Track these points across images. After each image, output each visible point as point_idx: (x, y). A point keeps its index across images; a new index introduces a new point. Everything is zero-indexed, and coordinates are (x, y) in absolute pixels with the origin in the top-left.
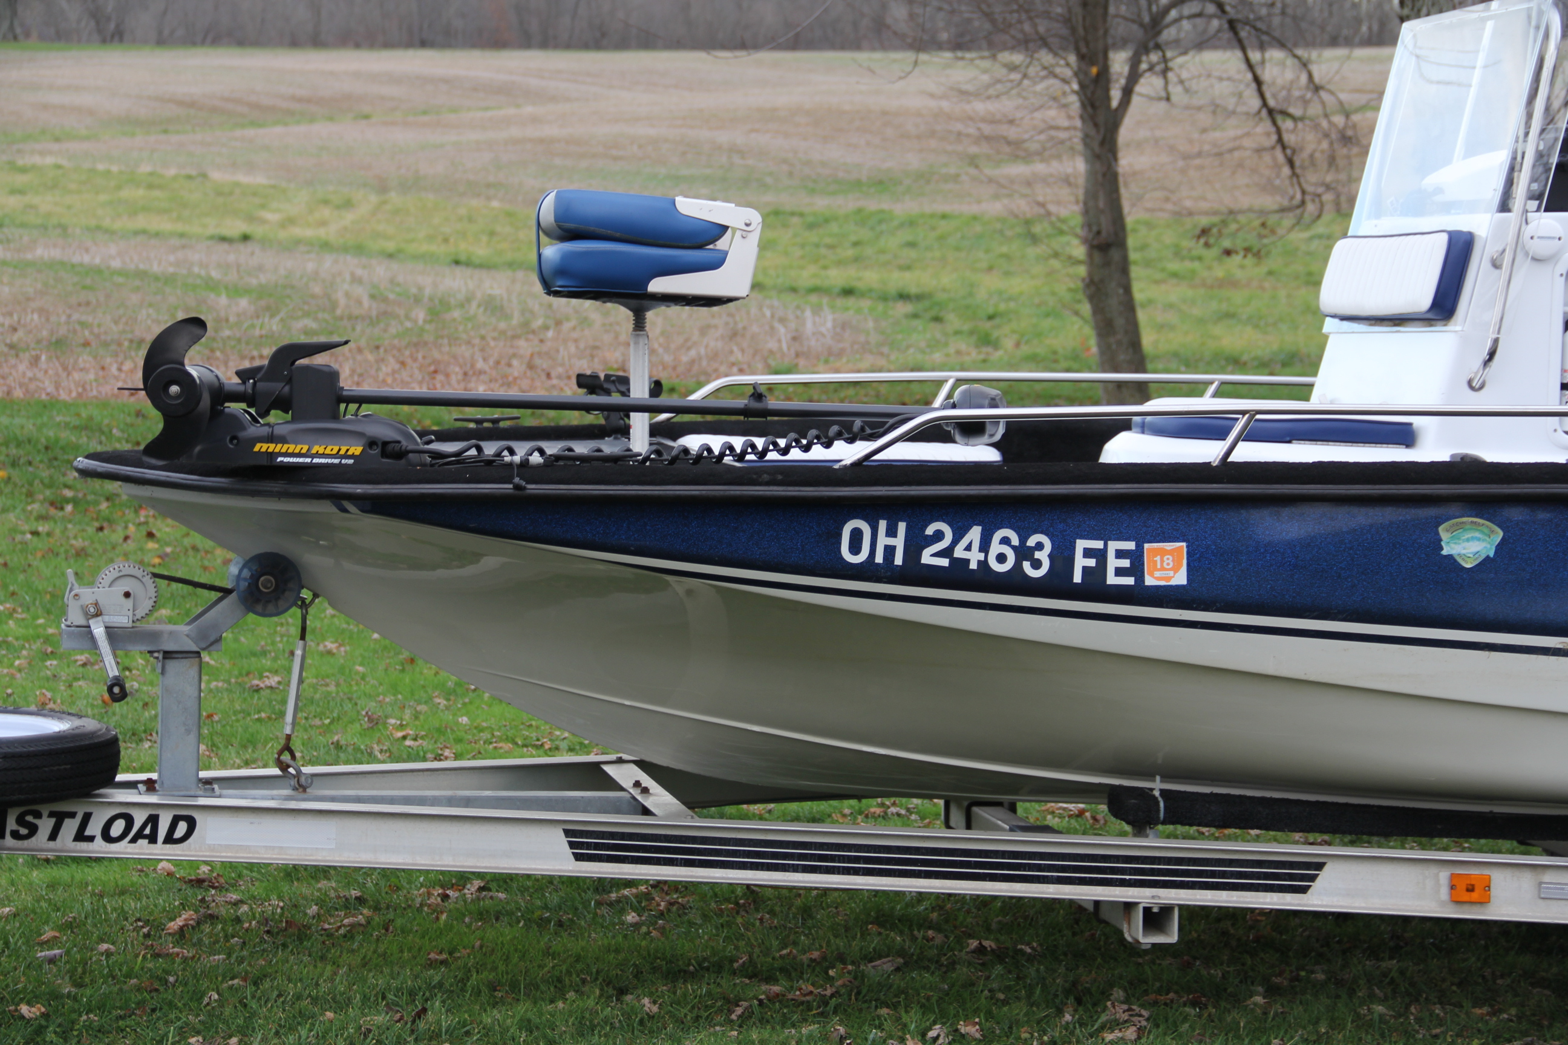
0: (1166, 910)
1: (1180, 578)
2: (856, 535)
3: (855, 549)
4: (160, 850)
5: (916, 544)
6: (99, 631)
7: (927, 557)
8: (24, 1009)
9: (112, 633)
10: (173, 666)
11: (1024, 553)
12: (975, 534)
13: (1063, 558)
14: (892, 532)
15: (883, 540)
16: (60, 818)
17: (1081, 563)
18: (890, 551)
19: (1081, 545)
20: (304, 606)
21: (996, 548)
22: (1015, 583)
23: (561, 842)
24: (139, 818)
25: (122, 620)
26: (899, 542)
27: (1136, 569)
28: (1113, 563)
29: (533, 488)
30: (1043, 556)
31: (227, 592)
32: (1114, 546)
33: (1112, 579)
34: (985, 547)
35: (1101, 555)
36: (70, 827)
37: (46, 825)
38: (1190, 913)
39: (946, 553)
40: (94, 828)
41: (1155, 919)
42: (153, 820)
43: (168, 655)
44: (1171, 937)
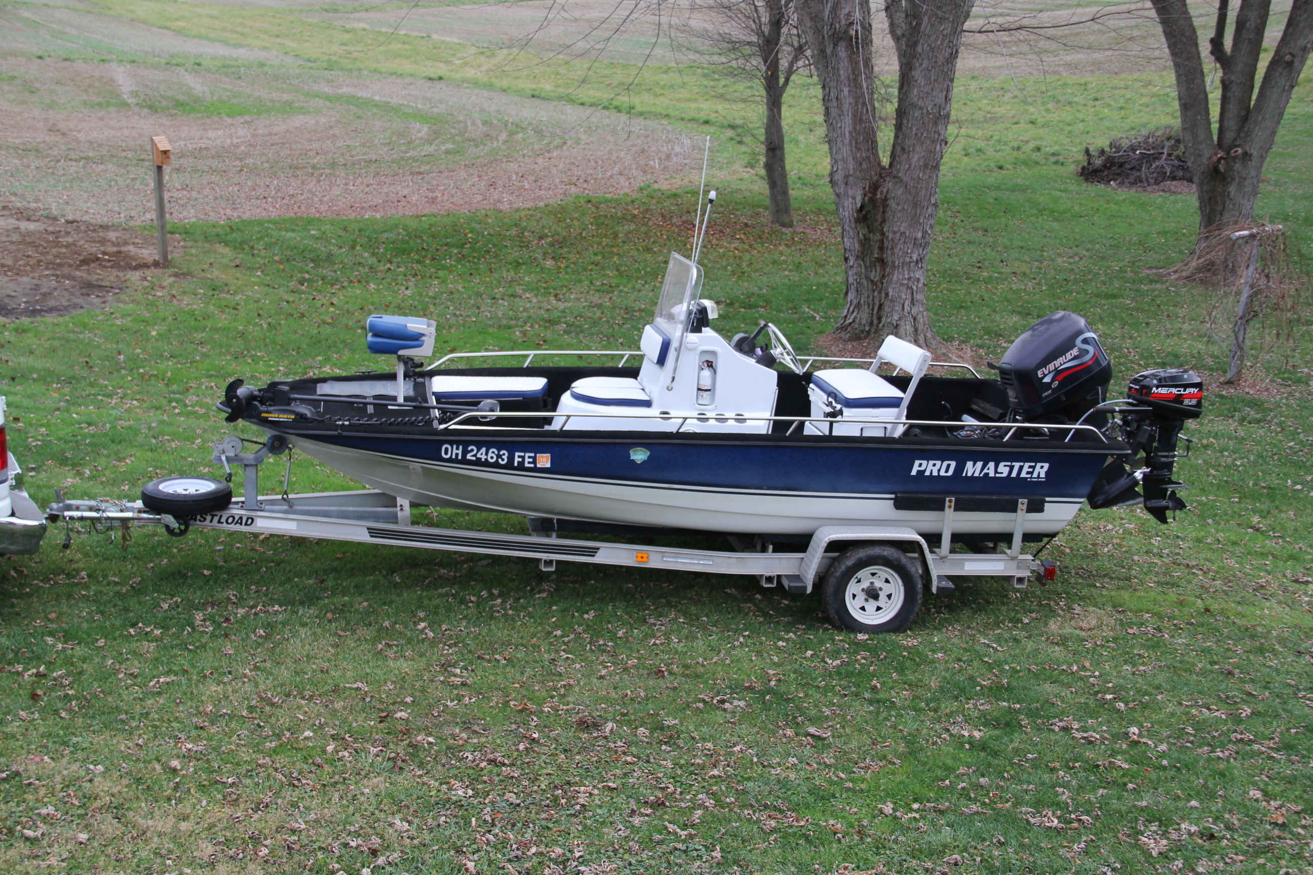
0: (551, 561)
1: (548, 465)
2: (447, 450)
3: (446, 453)
4: (243, 528)
5: (465, 452)
6: (224, 458)
7: (469, 457)
8: (206, 572)
9: (228, 459)
10: (248, 469)
11: (499, 456)
12: (484, 450)
13: (511, 458)
14: (458, 449)
15: (455, 451)
16: (213, 516)
17: (517, 460)
18: (457, 455)
19: (517, 454)
20: (290, 449)
21: (490, 454)
22: (496, 465)
23: (366, 531)
24: (237, 518)
25: (232, 454)
26: (460, 452)
27: (534, 462)
28: (527, 460)
29: (345, 434)
30: (505, 457)
31: (264, 445)
32: (527, 455)
33: (527, 465)
34: (487, 454)
35: (523, 458)
36: (216, 519)
37: (209, 518)
38: (558, 562)
39: (475, 455)
40: (223, 520)
41: (549, 563)
42: (241, 518)
43: (246, 466)
44: (553, 569)
